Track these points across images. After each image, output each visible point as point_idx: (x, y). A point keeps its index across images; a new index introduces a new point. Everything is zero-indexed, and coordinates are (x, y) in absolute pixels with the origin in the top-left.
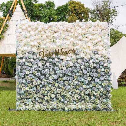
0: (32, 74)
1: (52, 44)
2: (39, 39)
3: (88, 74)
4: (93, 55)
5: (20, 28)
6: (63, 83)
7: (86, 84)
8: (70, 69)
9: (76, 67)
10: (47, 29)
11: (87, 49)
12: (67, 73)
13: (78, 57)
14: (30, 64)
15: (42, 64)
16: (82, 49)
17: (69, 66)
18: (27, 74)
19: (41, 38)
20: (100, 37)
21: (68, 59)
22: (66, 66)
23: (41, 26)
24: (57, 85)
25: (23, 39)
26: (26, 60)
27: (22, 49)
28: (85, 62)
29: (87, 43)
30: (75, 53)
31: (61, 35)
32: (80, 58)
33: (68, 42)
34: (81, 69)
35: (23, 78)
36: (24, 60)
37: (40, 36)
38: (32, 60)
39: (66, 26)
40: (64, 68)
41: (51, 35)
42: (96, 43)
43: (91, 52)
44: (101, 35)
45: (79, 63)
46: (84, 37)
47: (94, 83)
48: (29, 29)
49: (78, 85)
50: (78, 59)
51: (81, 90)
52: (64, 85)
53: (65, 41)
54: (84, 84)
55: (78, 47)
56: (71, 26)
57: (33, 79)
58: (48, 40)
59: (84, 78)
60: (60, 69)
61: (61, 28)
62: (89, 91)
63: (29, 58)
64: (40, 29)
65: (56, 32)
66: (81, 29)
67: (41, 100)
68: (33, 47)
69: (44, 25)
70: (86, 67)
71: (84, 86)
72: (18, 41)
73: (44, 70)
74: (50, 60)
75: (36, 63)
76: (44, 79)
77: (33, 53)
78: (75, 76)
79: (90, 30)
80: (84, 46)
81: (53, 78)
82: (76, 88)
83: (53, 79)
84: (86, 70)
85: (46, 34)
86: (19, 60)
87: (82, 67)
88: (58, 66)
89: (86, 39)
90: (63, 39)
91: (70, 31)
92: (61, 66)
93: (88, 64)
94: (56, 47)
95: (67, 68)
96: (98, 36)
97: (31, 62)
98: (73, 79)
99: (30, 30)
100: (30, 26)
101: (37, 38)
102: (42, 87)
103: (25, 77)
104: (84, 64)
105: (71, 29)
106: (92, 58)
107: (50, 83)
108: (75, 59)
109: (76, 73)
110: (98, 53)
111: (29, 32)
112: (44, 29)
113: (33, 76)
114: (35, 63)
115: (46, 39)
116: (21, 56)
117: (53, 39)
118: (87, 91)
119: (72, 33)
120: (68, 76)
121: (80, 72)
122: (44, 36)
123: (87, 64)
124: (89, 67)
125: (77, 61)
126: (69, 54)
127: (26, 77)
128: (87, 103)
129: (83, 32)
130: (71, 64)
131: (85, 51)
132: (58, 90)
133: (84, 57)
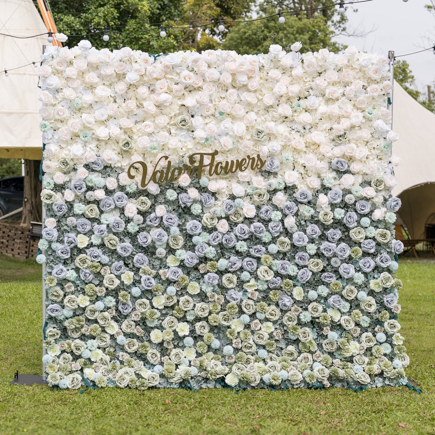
0: (98, 246)
1: (176, 135)
2: (130, 114)
3: (312, 249)
4: (329, 178)
5: (57, 72)
6: (216, 282)
7: (303, 286)
8: (245, 227)
9: (266, 222)
10: (157, 79)
11: (311, 156)
12: (231, 245)
13: (274, 182)
14: (93, 211)
15: (141, 208)
16: (288, 155)
17: (241, 219)
18: (81, 246)
19: (136, 111)
20: (358, 109)
21: (238, 190)
22: (227, 218)
23: (136, 66)
24: (194, 288)
25: (67, 113)
26: (76, 196)
27: (64, 154)
28: (301, 203)
29: (307, 131)
30: (263, 169)
31: (211, 101)
32: (282, 186)
33: (239, 128)
34: (286, 229)
35: (65, 263)
36: (69, 195)
37: (132, 104)
38: (100, 194)
39: (233, 66)
40: (223, 226)
41: (176, 100)
42: (342, 133)
43: (323, 165)
44: (363, 102)
45: (276, 208)
46: (296, 108)
47: (334, 280)
48: (92, 77)
49: (275, 289)
50: (275, 191)
51: (285, 305)
52: (223, 289)
53: (227, 123)
54: (295, 286)
55: (275, 145)
56: (250, 67)
57: (103, 265)
58: (163, 120)
59: (297, 260)
60: (205, 228)
61: (214, 74)
62: (315, 310)
63: (90, 189)
64: (132, 77)
65: (190, 89)
66: (285, 80)
67: (137, 345)
68: (103, 143)
69: (146, 61)
70: (303, 223)
71: (298, 293)
72: (47, 123)
73: (145, 233)
74: (171, 195)
75: (116, 207)
76: (146, 267)
77: (106, 167)
78: (263, 257)
79: (320, 81)
80: (298, 141)
81: (182, 261)
82: (266, 298)
83: (179, 266)
84: (305, 231)
85: (153, 96)
86: (52, 193)
87: (290, 222)
88: (198, 217)
89: (305, 118)
90: (217, 115)
91: (245, 86)
92: (212, 219)
93: (312, 211)
94: (190, 145)
95: (233, 225)
96: (349, 107)
97: (97, 202)
98: (255, 265)
99: (96, 80)
100: (94, 67)
101: (121, 109)
102: (140, 297)
103: (72, 259)
104: (296, 209)
105: (249, 78)
106: (325, 189)
107: (169, 282)
108: (264, 191)
109: (265, 244)
110: (351, 168)
111: (92, 87)
112: (146, 79)
113: (104, 253)
114: (113, 207)
115: (154, 116)
116: (60, 178)
117: (180, 114)
118: (306, 309)
119: (253, 95)
120: (238, 253)
121: (282, 238)
122: (150, 106)
123: (307, 211)
124: (314, 220)
125: (270, 200)
126: (240, 173)
127: (78, 258)
128: (310, 356)
129: (295, 89)
130: (250, 211)
131: (301, 161)
132: (199, 305)
133: (297, 183)
